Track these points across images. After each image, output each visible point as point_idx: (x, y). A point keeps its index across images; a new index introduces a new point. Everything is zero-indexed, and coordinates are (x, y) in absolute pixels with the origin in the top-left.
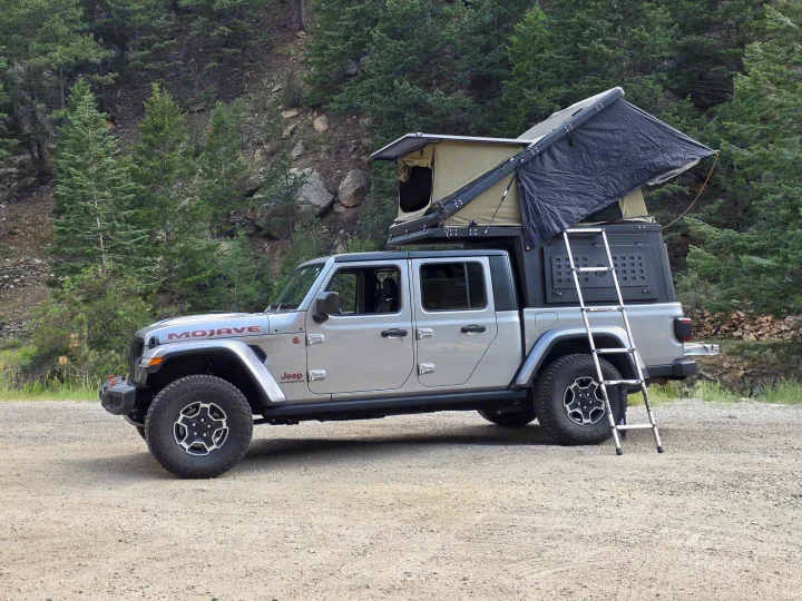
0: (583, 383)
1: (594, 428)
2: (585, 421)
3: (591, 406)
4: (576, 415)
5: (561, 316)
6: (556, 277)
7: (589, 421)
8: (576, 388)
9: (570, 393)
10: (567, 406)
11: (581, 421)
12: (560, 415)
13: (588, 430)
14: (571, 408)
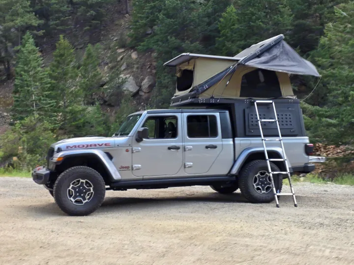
0: (262, 174)
1: (267, 195)
2: (263, 192)
3: (266, 185)
4: (258, 189)
5: (253, 142)
6: (250, 123)
7: (265, 192)
8: (259, 176)
9: (256, 179)
10: (255, 185)
11: (261, 192)
12: (251, 188)
13: (264, 196)
14: (257, 185)
